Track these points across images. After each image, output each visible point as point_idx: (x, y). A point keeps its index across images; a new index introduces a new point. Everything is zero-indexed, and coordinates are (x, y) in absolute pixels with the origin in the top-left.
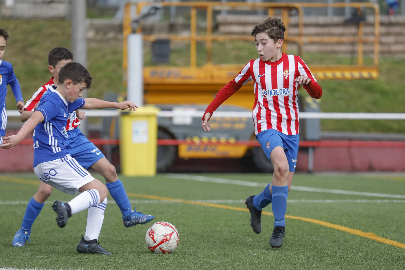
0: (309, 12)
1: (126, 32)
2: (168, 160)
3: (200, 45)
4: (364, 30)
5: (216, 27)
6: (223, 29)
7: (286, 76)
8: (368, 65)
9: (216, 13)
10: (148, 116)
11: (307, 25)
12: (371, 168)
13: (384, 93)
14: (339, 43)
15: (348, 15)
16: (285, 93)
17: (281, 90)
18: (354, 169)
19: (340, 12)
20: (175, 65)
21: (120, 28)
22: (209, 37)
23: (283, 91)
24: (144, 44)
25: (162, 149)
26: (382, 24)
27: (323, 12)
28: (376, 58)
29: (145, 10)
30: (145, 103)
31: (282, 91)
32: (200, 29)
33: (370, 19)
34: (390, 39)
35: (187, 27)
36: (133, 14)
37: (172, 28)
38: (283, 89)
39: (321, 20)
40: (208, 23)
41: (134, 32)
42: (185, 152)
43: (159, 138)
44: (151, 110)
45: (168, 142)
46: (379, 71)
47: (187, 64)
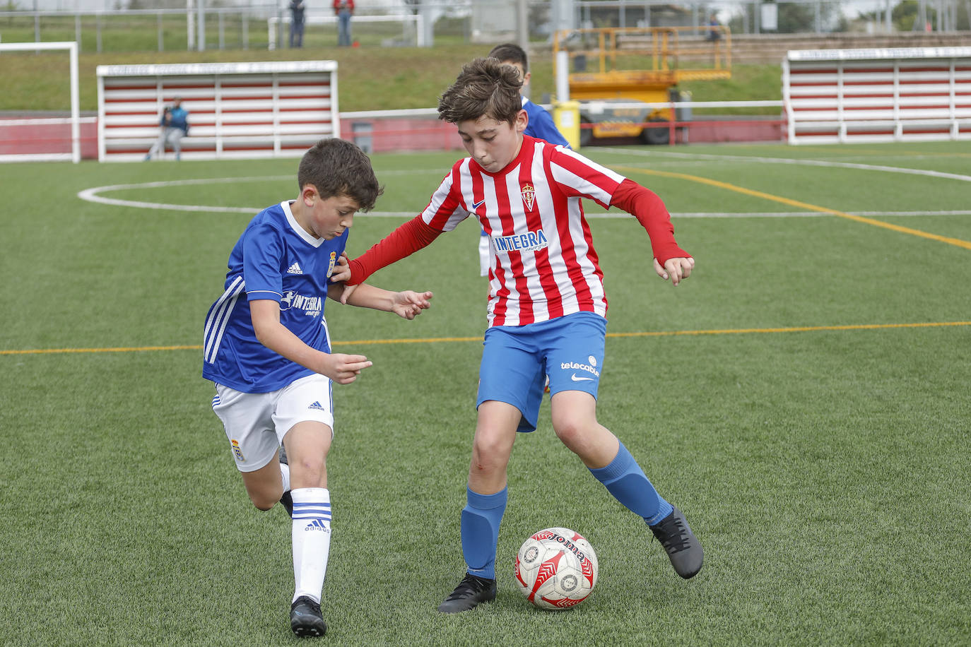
0: (682, 33)
1: (556, 50)
2: (587, 137)
3: (607, 59)
4: (720, 44)
5: (617, 45)
6: (623, 46)
7: (529, 202)
8: (723, 69)
9: (617, 36)
10: (572, 109)
11: (681, 42)
12: (727, 140)
13: (735, 88)
14: (703, 54)
15: (708, 35)
16: (536, 244)
17: (523, 237)
18: (715, 141)
19: (702, 33)
20: (591, 72)
21: (551, 49)
22: (612, 53)
23: (530, 237)
24: (570, 59)
25: (583, 131)
26: (734, 41)
27: (691, 33)
28: (729, 64)
29: (568, 34)
30: (571, 99)
31: (528, 239)
32: (607, 48)
33: (723, 37)
34: (737, 51)
35: (597, 46)
36: (560, 39)
37: (587, 47)
38: (529, 235)
39: (690, 38)
40: (612, 43)
41: (562, 50)
42: (599, 132)
43: (581, 122)
44: (575, 104)
45: (586, 125)
46: (732, 72)
47: (598, 71)
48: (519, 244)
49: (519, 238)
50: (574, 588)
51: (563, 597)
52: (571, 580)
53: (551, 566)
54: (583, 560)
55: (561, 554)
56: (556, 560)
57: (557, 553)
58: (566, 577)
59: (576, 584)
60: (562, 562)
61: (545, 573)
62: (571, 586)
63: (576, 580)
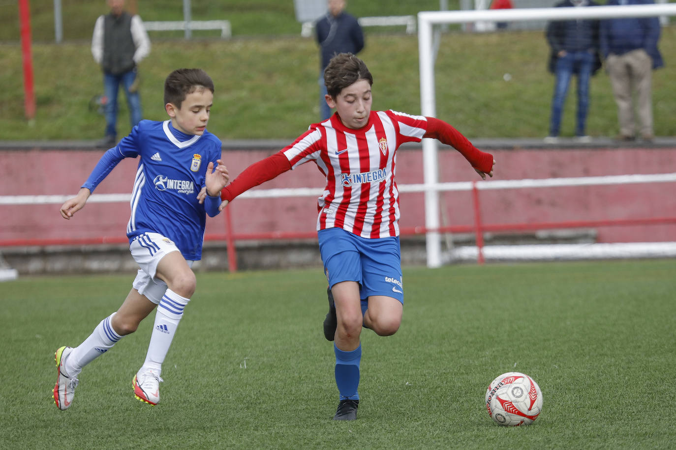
7: (384, 149)
16: (381, 177)
23: (378, 173)
38: (378, 171)
48: (372, 178)
49: (372, 174)
50: (521, 389)
51: (528, 397)
52: (515, 391)
53: (506, 405)
54: (503, 383)
55: (498, 398)
56: (502, 402)
57: (497, 400)
58: (513, 394)
59: (518, 388)
60: (503, 397)
61: (511, 409)
62: (520, 391)
63: (515, 388)
